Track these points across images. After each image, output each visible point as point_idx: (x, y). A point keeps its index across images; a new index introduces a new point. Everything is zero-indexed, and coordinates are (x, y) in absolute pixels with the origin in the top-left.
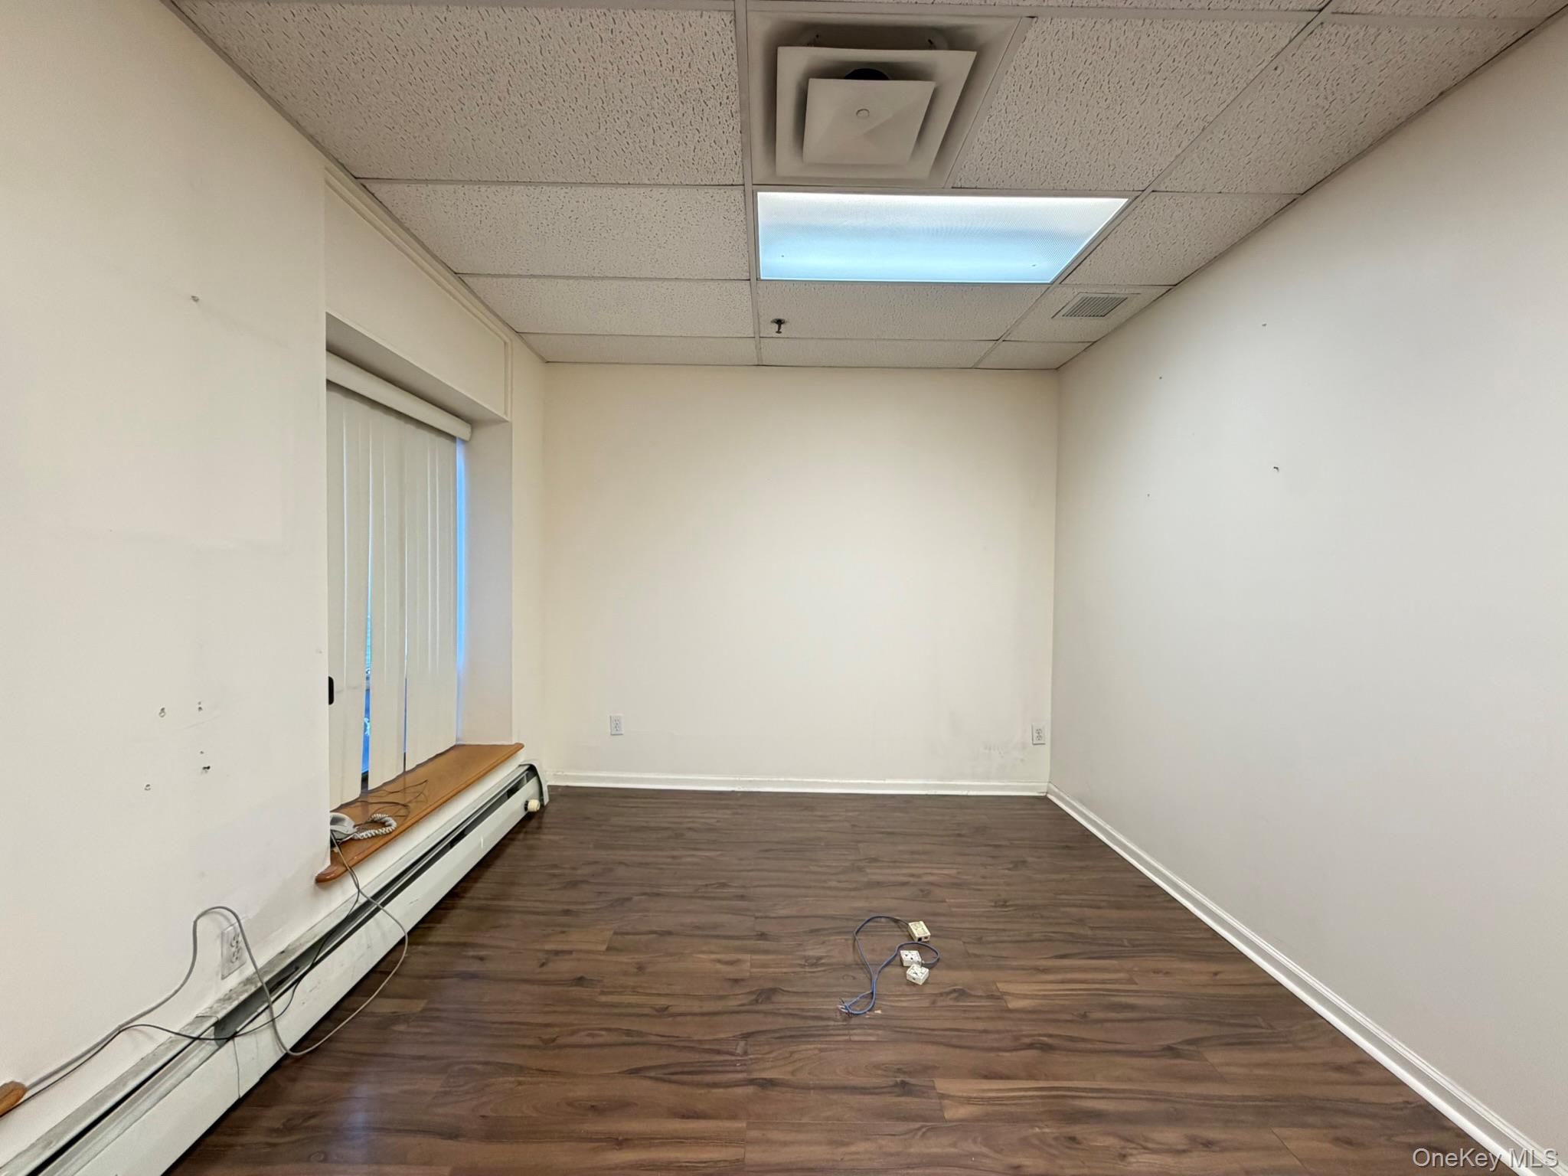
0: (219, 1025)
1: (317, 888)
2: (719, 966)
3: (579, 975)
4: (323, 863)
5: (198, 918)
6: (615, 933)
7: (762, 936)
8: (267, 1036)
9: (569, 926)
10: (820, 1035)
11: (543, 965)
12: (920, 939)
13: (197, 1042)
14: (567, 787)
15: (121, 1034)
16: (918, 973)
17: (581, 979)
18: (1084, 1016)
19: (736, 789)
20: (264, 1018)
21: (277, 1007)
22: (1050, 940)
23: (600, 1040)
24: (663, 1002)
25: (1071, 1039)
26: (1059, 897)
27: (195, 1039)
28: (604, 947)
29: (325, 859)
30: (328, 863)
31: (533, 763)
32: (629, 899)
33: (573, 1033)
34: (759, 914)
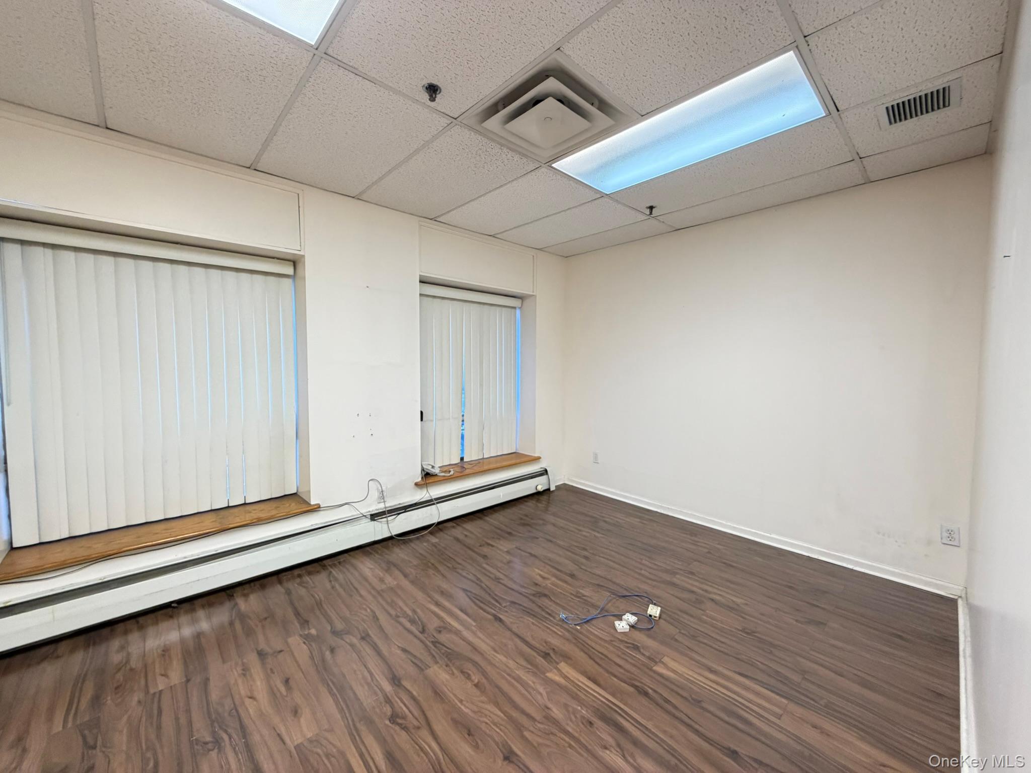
0: (371, 515)
1: (415, 486)
2: (538, 577)
3: (486, 554)
4: (418, 478)
5: (370, 481)
6: (516, 548)
7: (572, 576)
8: (385, 526)
9: (503, 538)
10: (541, 620)
11: (480, 546)
12: (650, 616)
13: (364, 517)
14: (572, 486)
15: (347, 505)
16: (622, 626)
17: (486, 556)
18: (700, 702)
19: (659, 511)
20: (385, 519)
21: (390, 518)
22: (752, 665)
23: (469, 577)
24: (502, 576)
25: (667, 701)
26: (812, 652)
27: (364, 516)
28: (506, 550)
29: (419, 477)
30: (420, 479)
31: (547, 468)
32: (537, 538)
33: (463, 570)
34: (583, 567)
